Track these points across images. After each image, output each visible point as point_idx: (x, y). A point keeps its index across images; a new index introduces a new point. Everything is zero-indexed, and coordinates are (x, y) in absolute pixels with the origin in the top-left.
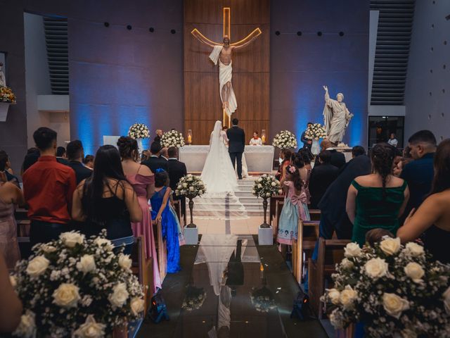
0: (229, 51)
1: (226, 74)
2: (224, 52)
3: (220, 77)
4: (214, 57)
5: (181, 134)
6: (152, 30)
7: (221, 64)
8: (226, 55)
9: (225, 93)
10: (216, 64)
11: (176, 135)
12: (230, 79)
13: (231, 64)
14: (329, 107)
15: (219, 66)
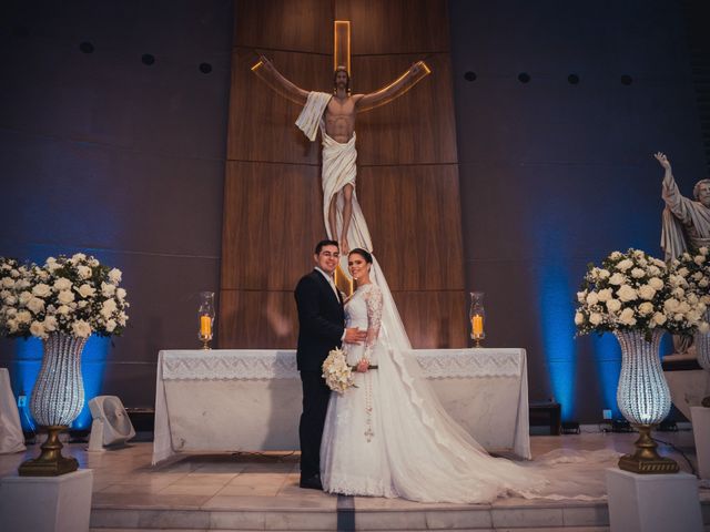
0: (349, 106)
1: (340, 165)
2: (335, 106)
3: (326, 174)
4: (308, 122)
5: (116, 274)
6: (148, 60)
7: (328, 140)
8: (341, 115)
9: (339, 217)
10: (313, 139)
11: (84, 271)
12: (350, 178)
13: (353, 140)
14: (677, 220)
15: (321, 148)
